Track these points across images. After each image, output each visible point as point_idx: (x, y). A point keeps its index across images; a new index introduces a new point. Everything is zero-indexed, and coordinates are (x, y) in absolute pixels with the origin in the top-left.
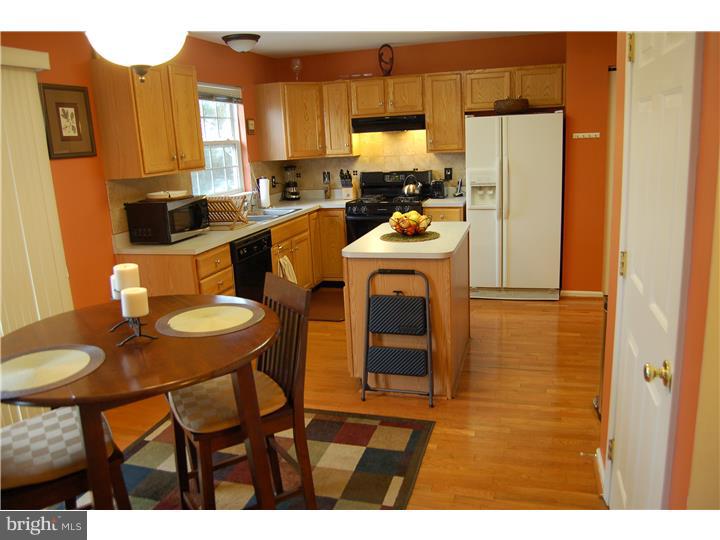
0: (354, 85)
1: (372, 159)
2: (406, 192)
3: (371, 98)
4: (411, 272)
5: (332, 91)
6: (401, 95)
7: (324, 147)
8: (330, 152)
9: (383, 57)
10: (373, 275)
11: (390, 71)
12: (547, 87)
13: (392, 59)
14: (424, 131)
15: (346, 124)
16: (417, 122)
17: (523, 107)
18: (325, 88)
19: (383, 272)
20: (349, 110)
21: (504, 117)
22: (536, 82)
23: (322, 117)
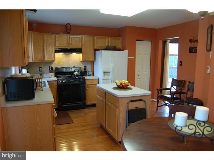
0: (57, 36)
1: (59, 63)
2: (75, 74)
3: (63, 41)
4: (141, 100)
5: (49, 38)
6: (75, 40)
7: (44, 58)
8: (46, 60)
9: (68, 28)
11: (70, 32)
12: (117, 43)
13: (70, 29)
14: (81, 54)
15: (54, 50)
16: (79, 51)
18: (45, 36)
19: (132, 101)
20: (55, 45)
21: (113, 51)
23: (43, 46)
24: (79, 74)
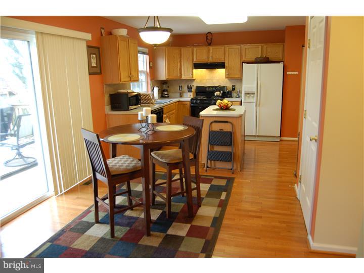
0: (195, 49)
1: (201, 81)
2: (216, 95)
3: (202, 54)
4: (227, 122)
5: (186, 51)
6: (215, 53)
7: (181, 75)
8: (183, 77)
9: (208, 38)
10: (212, 123)
11: (211, 43)
12: (277, 53)
13: (212, 39)
14: (224, 69)
15: (191, 65)
16: (221, 65)
17: (267, 61)
18: (182, 49)
19: (216, 122)
20: (193, 59)
21: (259, 64)
22: (273, 50)
23: (181, 62)
24: (220, 95)
